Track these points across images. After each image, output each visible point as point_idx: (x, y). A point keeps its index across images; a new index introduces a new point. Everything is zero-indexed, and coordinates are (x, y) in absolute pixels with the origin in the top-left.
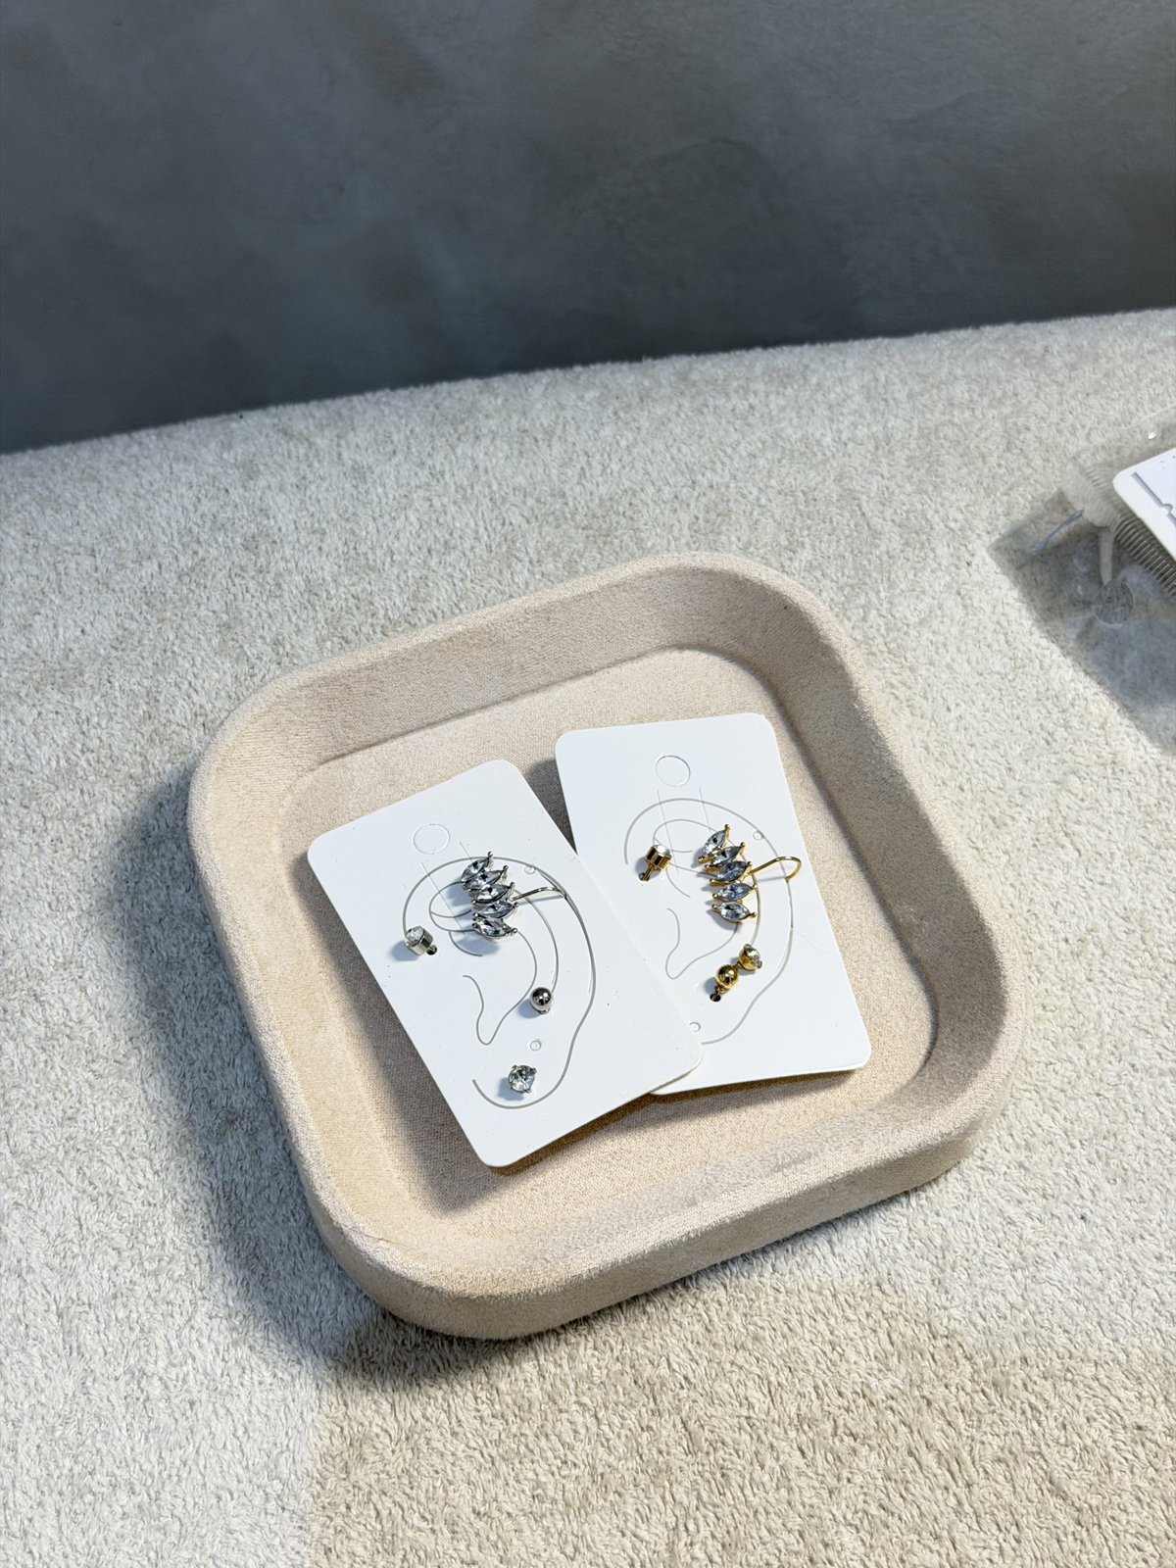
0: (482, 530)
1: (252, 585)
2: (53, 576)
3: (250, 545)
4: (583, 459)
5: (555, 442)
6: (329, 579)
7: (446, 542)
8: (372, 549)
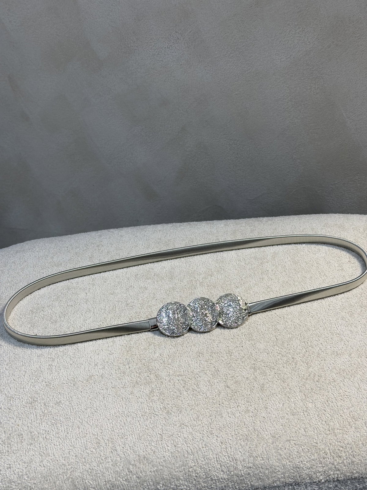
0: (144, 244)
1: (97, 252)
2: (59, 251)
3: (98, 246)
4: (166, 234)
5: (161, 232)
6: (112, 251)
7: (136, 246)
8: (122, 247)
